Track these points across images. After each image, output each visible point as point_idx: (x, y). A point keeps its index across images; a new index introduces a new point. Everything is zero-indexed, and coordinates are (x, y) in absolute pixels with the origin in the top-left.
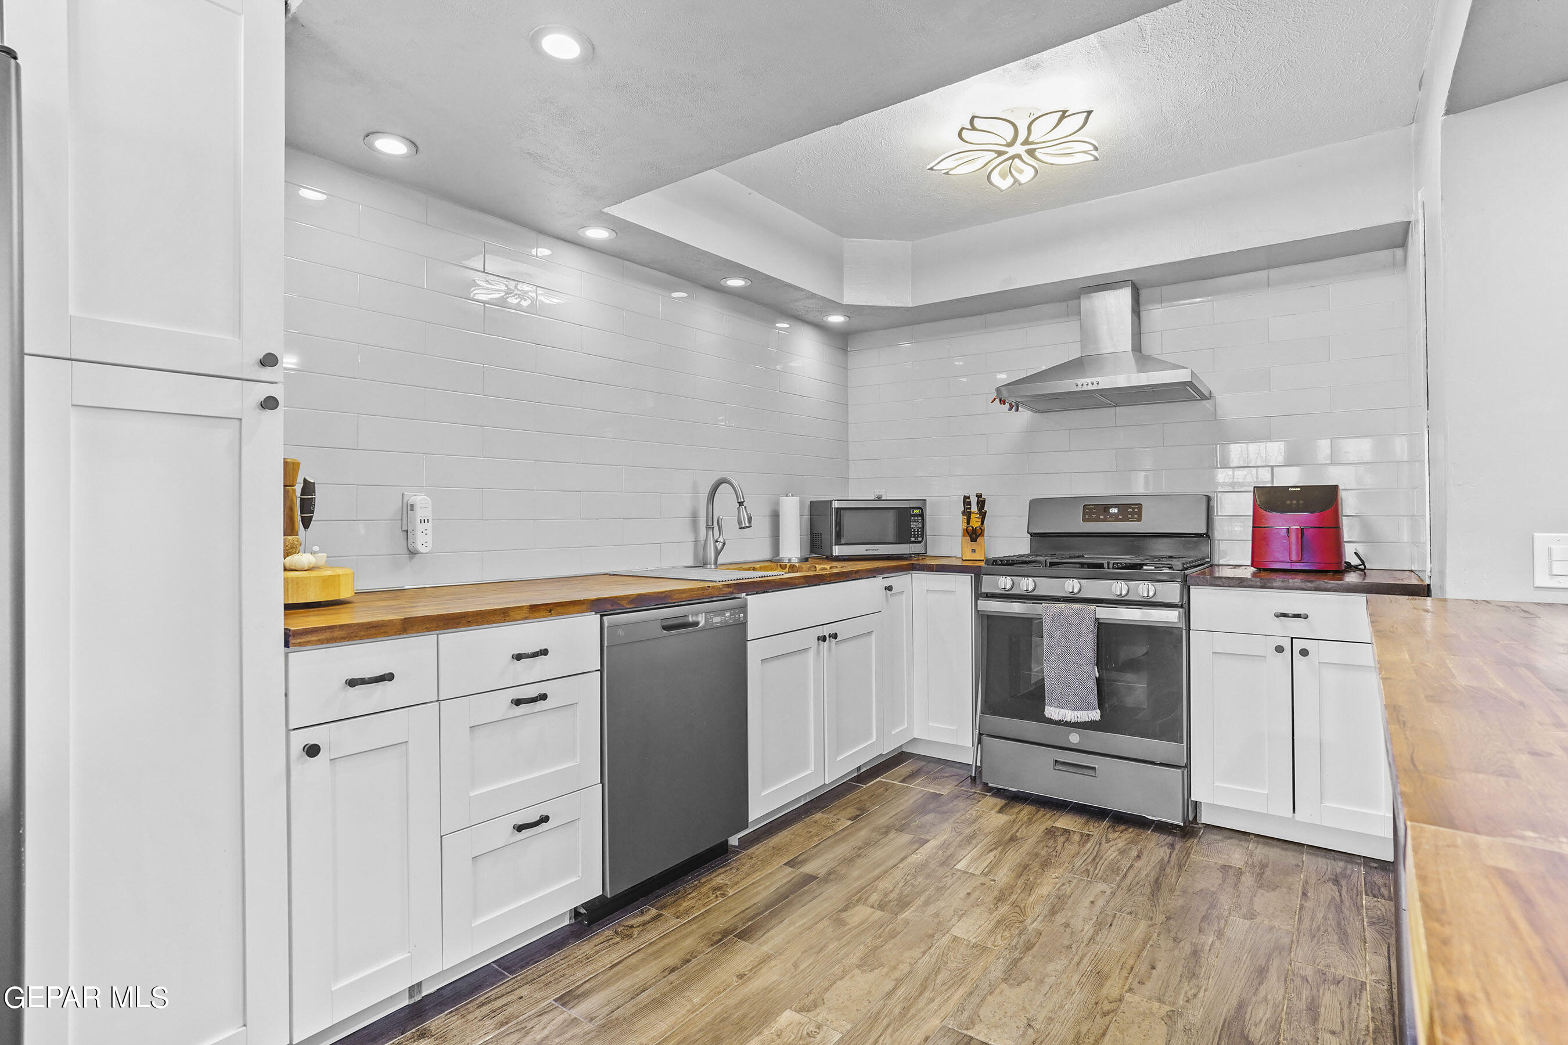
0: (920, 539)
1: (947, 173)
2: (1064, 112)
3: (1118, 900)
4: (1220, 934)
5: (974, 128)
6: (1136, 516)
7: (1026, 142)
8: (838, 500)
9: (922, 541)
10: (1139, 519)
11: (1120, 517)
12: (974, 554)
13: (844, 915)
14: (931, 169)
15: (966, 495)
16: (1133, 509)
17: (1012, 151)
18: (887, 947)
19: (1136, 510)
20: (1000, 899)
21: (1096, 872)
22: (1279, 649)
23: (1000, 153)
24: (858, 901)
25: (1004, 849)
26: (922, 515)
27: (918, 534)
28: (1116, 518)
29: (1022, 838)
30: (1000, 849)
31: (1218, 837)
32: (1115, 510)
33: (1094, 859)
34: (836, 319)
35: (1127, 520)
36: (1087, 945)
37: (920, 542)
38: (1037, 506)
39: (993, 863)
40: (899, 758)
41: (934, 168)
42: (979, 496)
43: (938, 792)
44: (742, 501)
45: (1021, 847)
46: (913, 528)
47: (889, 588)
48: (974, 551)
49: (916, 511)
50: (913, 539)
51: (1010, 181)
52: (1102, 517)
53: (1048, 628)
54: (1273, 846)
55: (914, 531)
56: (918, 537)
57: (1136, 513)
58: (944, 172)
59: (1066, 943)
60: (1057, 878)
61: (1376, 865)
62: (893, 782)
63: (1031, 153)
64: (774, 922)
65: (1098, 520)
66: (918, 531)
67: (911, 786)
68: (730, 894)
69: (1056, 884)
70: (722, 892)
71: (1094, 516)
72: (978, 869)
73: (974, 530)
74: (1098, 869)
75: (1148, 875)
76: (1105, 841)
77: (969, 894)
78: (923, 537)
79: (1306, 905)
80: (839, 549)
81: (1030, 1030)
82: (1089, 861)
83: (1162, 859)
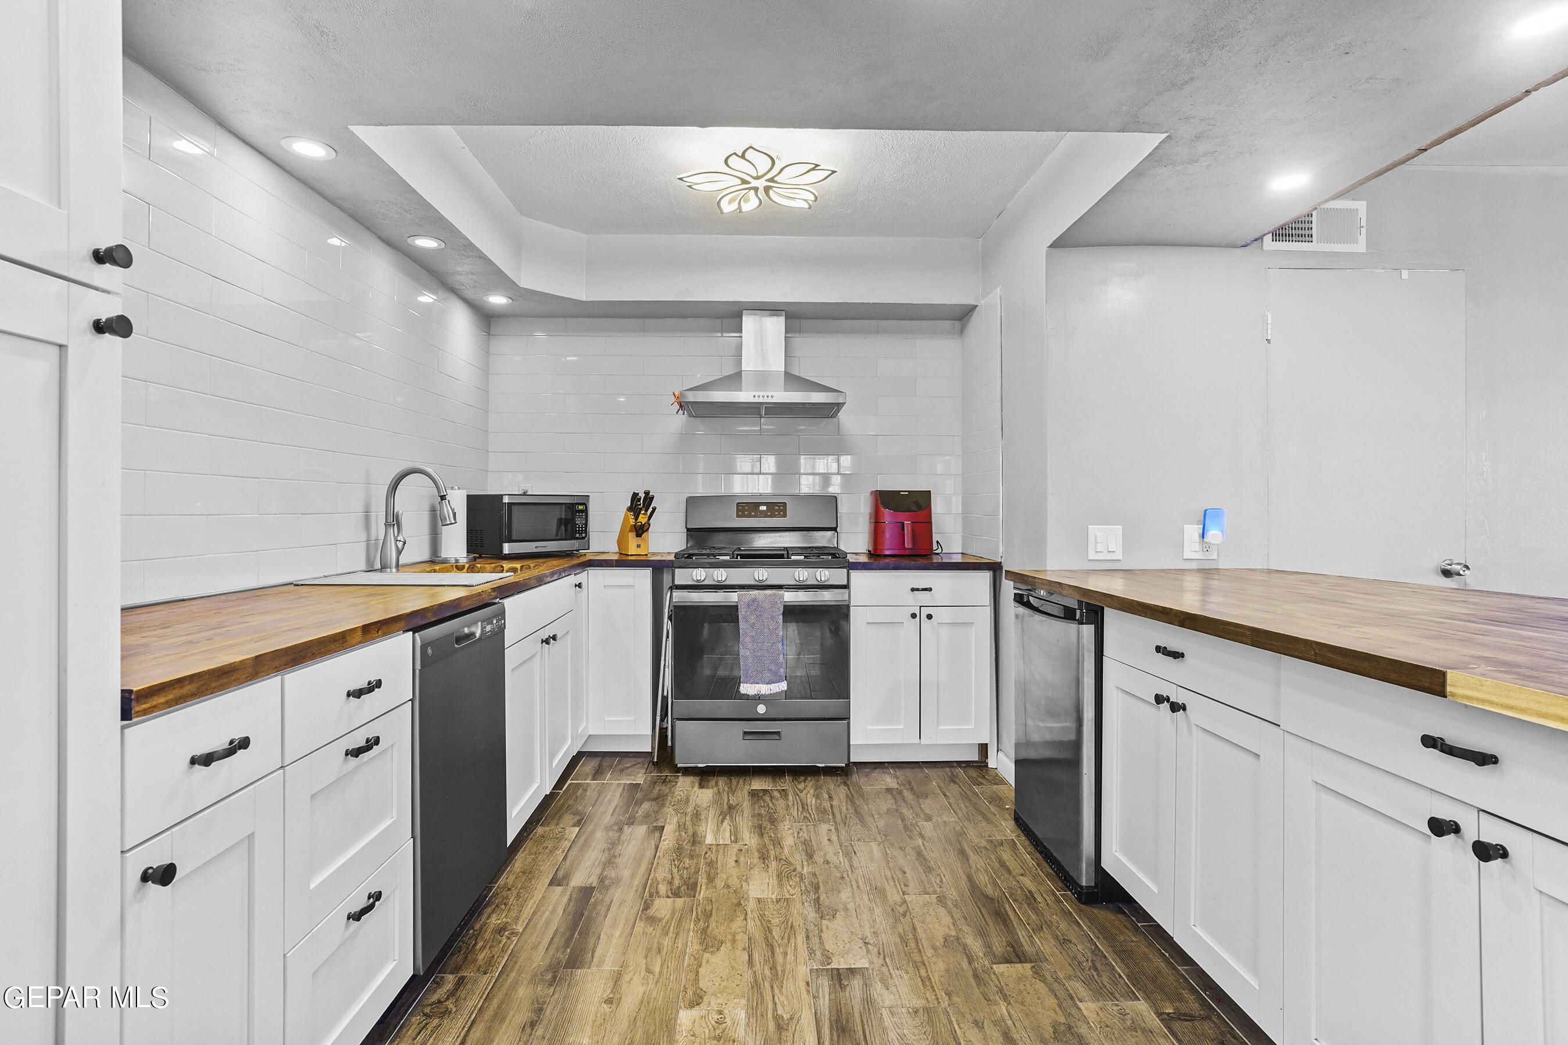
0: (584, 535)
1: (690, 187)
2: (817, 165)
3: (843, 834)
4: (922, 837)
5: (743, 156)
6: (782, 513)
7: (771, 180)
8: (508, 495)
9: (587, 537)
10: (785, 516)
11: (769, 514)
12: (639, 549)
13: (651, 912)
14: (681, 179)
15: (635, 491)
16: (779, 507)
17: (755, 183)
18: (713, 925)
19: (782, 508)
20: (764, 857)
21: (813, 816)
22: (914, 616)
23: (744, 182)
24: (651, 895)
25: (731, 817)
26: (586, 511)
27: (582, 530)
28: (764, 514)
29: (738, 805)
30: (728, 817)
31: (868, 770)
32: (763, 508)
33: (803, 808)
34: (497, 300)
35: (775, 516)
36: (852, 871)
37: (583, 538)
38: (692, 503)
39: (732, 831)
40: (580, 756)
41: (684, 179)
42: (647, 493)
43: (635, 782)
44: (445, 494)
45: (742, 811)
46: (578, 524)
47: (579, 586)
48: (639, 546)
49: (581, 507)
50: (577, 535)
51: (734, 206)
52: (753, 514)
53: (743, 613)
54: (904, 768)
55: (579, 527)
56: (582, 533)
57: (781, 510)
58: (688, 184)
59: (839, 875)
60: (790, 829)
61: (965, 765)
62: (586, 782)
63: (767, 189)
64: (592, 941)
65: (749, 516)
66: (582, 528)
67: (605, 782)
68: (521, 931)
69: (793, 833)
70: (510, 931)
71: (746, 513)
72: (725, 838)
73: (642, 526)
74: (812, 814)
75: (847, 809)
76: (798, 792)
77: (736, 861)
78: (586, 533)
79: (950, 801)
80: (509, 545)
81: (870, 946)
82: (800, 809)
83: (847, 795)
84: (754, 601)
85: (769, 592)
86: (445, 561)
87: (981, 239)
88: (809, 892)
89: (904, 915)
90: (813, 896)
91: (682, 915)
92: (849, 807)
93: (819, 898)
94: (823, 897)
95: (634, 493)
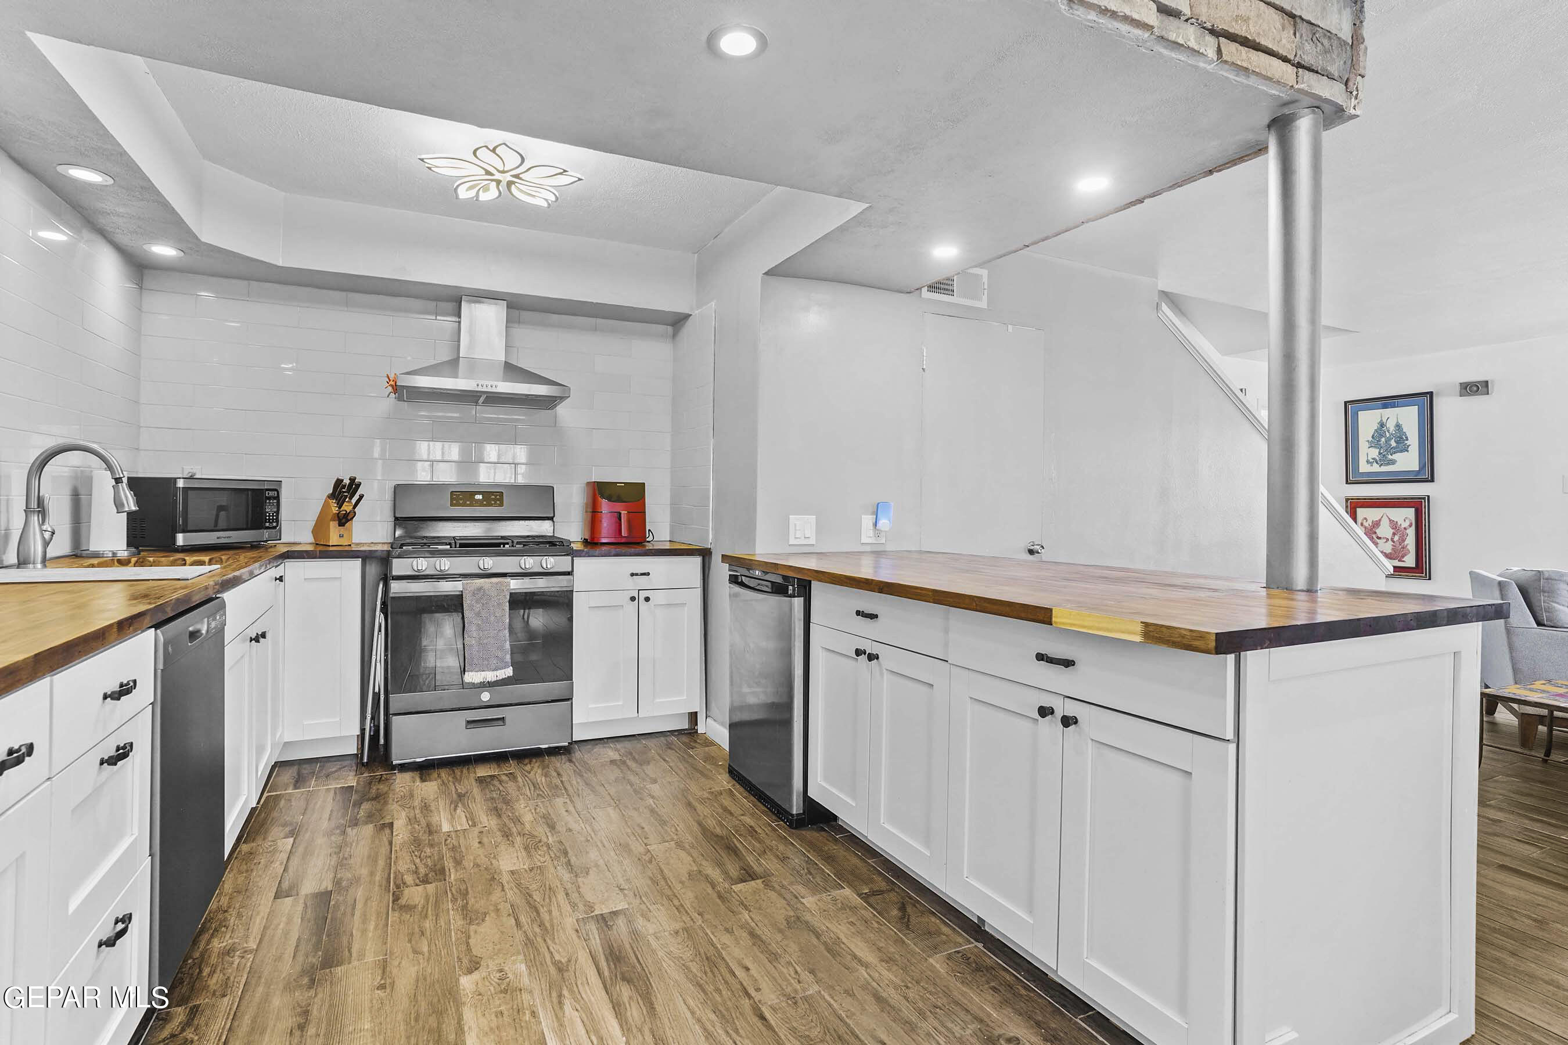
0: (275, 524)
1: (429, 168)
2: (565, 171)
3: (579, 805)
4: (653, 797)
5: (494, 150)
6: (498, 502)
7: (517, 176)
8: (183, 478)
9: (277, 526)
10: (501, 505)
11: (485, 503)
12: (342, 539)
13: (403, 901)
14: (422, 160)
15: (340, 478)
16: (496, 496)
17: (498, 176)
18: (472, 901)
19: (498, 497)
20: (507, 835)
21: (546, 793)
22: (633, 599)
23: (488, 173)
24: (398, 887)
25: (464, 805)
26: (278, 498)
27: (273, 519)
28: (480, 503)
29: (467, 793)
30: (460, 805)
31: (589, 747)
32: (479, 497)
33: (534, 787)
34: (164, 251)
35: (491, 505)
36: (595, 834)
37: (275, 528)
38: (400, 491)
39: (468, 816)
40: (279, 766)
41: (425, 160)
42: (352, 480)
43: (346, 785)
44: (122, 476)
45: (474, 798)
46: (267, 512)
47: (281, 579)
48: (341, 536)
49: (271, 494)
50: (267, 524)
51: (472, 194)
52: (468, 502)
53: (468, 602)
54: (622, 741)
55: (269, 516)
56: (273, 522)
57: (498, 500)
58: (427, 165)
59: (583, 839)
60: (526, 807)
61: (677, 733)
62: (287, 792)
63: (510, 184)
64: (345, 940)
65: (464, 505)
66: (273, 516)
67: (311, 789)
68: (255, 947)
69: (531, 810)
70: (242, 951)
71: (461, 502)
72: (462, 823)
73: (347, 515)
75: (578, 783)
76: (527, 774)
77: (480, 843)
78: (277, 521)
79: (671, 765)
80: (184, 537)
81: (626, 892)
82: (532, 788)
83: (574, 771)
84: (480, 589)
85: (495, 580)
86: (96, 555)
87: (696, 255)
88: (559, 857)
89: (650, 862)
90: (563, 860)
91: (437, 898)
92: (579, 780)
93: (569, 860)
94: (573, 860)
95: (338, 480)
